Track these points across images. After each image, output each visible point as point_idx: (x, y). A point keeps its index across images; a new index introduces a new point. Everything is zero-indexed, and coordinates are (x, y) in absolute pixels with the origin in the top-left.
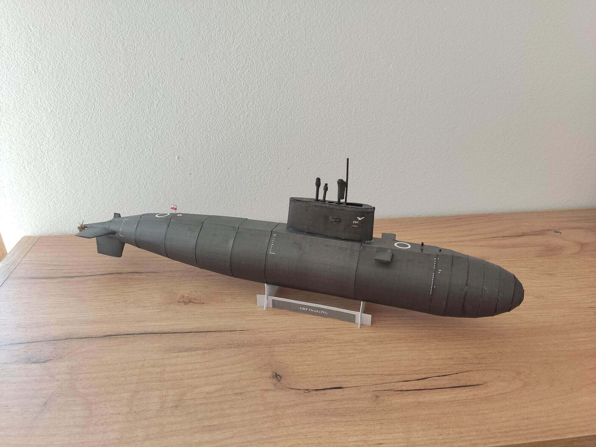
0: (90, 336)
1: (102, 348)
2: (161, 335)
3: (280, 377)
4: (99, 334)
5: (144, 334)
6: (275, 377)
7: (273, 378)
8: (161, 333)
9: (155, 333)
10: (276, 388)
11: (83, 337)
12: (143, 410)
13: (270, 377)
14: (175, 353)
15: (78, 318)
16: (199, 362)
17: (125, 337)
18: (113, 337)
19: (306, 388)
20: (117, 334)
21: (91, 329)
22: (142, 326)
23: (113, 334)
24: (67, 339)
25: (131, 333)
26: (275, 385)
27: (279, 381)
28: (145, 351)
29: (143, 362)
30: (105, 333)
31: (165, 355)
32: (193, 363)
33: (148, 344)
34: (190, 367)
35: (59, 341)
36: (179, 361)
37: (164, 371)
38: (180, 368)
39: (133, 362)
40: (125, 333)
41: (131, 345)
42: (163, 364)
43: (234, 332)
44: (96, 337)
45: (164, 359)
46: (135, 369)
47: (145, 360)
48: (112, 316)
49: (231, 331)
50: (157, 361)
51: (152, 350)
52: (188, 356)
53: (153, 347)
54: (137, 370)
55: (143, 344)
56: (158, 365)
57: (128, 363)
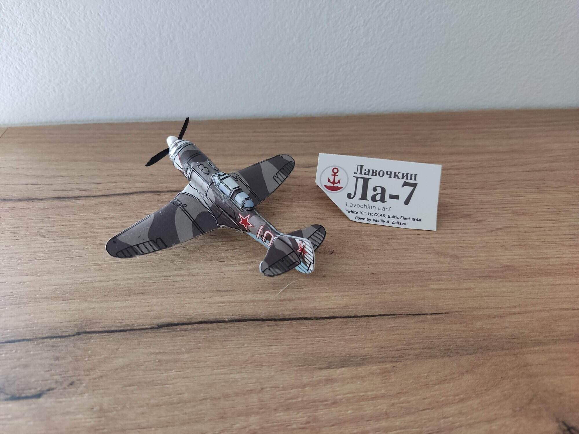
0: (129, 326)
1: (159, 357)
2: (276, 325)
4: (147, 322)
5: (239, 320)
8: (275, 320)
9: (263, 320)
11: (113, 329)
14: (321, 369)
15: (96, 285)
16: (383, 397)
17: (204, 330)
18: (178, 328)
20: (185, 321)
21: (128, 310)
22: (230, 302)
23: (176, 321)
24: (78, 334)
25: (212, 318)
28: (256, 364)
29: (260, 395)
30: (160, 318)
31: (302, 376)
32: (373, 399)
33: (256, 345)
34: (369, 409)
35: (63, 339)
36: (338, 393)
37: (316, 420)
38: (349, 412)
39: (237, 394)
40: (200, 320)
41: (220, 349)
42: (306, 401)
43: (421, 317)
44: (141, 329)
45: (304, 386)
46: (247, 413)
47: (262, 389)
48: (163, 278)
49: (414, 315)
50: (290, 392)
51: (269, 362)
52: (352, 378)
53: (268, 353)
54: (253, 419)
55: (246, 345)
56: (296, 403)
57: (226, 396)
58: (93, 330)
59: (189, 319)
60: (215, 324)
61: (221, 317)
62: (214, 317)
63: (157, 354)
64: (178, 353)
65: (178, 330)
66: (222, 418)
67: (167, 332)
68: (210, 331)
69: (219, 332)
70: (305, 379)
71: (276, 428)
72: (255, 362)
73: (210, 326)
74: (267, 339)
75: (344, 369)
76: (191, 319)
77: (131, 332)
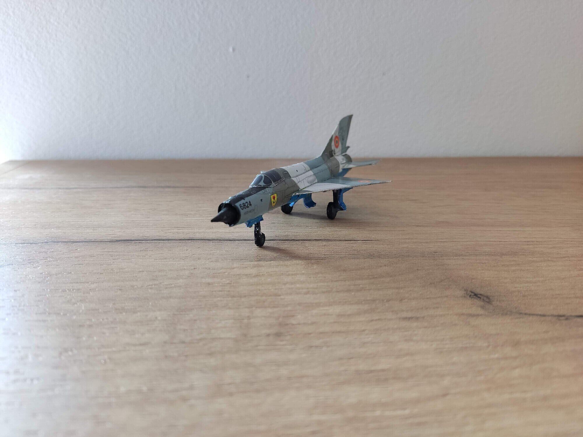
0: (91, 240)
3: (485, 298)
4: (109, 238)
5: (188, 240)
6: (474, 296)
7: (473, 299)
8: (220, 240)
9: (209, 240)
10: (490, 313)
11: (77, 241)
12: (201, 340)
13: (465, 297)
14: (252, 261)
15: (72, 223)
16: (302, 274)
19: (556, 314)
20: (141, 239)
21: (94, 234)
22: (184, 232)
24: (47, 242)
25: (165, 238)
27: (488, 302)
28: (194, 258)
29: (192, 271)
31: (233, 264)
32: (293, 275)
34: (287, 279)
36: (262, 272)
37: (237, 282)
38: (269, 280)
39: (171, 270)
40: (154, 239)
41: (166, 251)
42: (232, 274)
43: (352, 241)
44: (102, 242)
45: (233, 268)
46: (177, 278)
47: (195, 268)
49: (346, 240)
50: (219, 271)
51: (206, 258)
52: (278, 266)
54: (181, 281)
55: (189, 250)
56: (222, 275)
57: (161, 271)
59: (145, 238)
60: (166, 241)
61: (173, 238)
62: (167, 238)
63: (110, 252)
64: (128, 252)
65: (133, 242)
66: (153, 280)
67: (123, 243)
68: (160, 244)
69: (168, 244)
70: (236, 266)
74: (209, 248)
75: (272, 261)
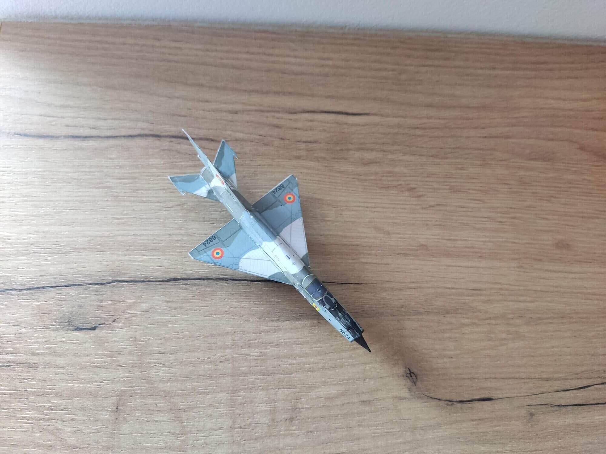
0: (147, 277)
1: (170, 304)
2: (248, 285)
3: (415, 377)
4: (160, 276)
6: (409, 375)
7: (407, 378)
10: (412, 395)
13: (403, 376)
14: (273, 321)
16: (307, 343)
17: (199, 285)
18: (182, 282)
19: (448, 398)
21: (145, 264)
23: (179, 276)
26: (410, 389)
27: (415, 383)
28: (232, 314)
29: (233, 336)
30: (167, 273)
31: (260, 325)
32: (301, 344)
33: (233, 300)
34: (297, 350)
35: (103, 286)
36: (280, 338)
37: (265, 355)
38: (285, 351)
39: (219, 335)
41: (209, 301)
42: (260, 342)
43: (347, 286)
44: (156, 281)
45: (261, 332)
46: (225, 348)
47: (235, 332)
48: (168, 236)
49: (343, 284)
50: (252, 336)
51: (240, 313)
52: (291, 329)
53: (240, 307)
54: (228, 351)
55: (226, 300)
56: (255, 343)
57: (212, 335)
58: (123, 279)
59: (188, 275)
60: (206, 281)
61: (210, 275)
62: (206, 275)
63: (168, 301)
64: (182, 303)
66: (209, 349)
67: (174, 285)
69: (208, 288)
70: (262, 328)
71: (241, 358)
72: (231, 313)
73: (202, 282)
74: (241, 296)
75: (287, 322)
76: (190, 275)
77: (150, 283)
